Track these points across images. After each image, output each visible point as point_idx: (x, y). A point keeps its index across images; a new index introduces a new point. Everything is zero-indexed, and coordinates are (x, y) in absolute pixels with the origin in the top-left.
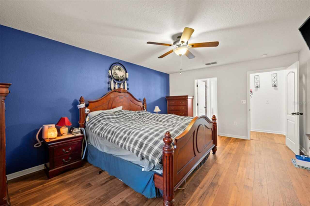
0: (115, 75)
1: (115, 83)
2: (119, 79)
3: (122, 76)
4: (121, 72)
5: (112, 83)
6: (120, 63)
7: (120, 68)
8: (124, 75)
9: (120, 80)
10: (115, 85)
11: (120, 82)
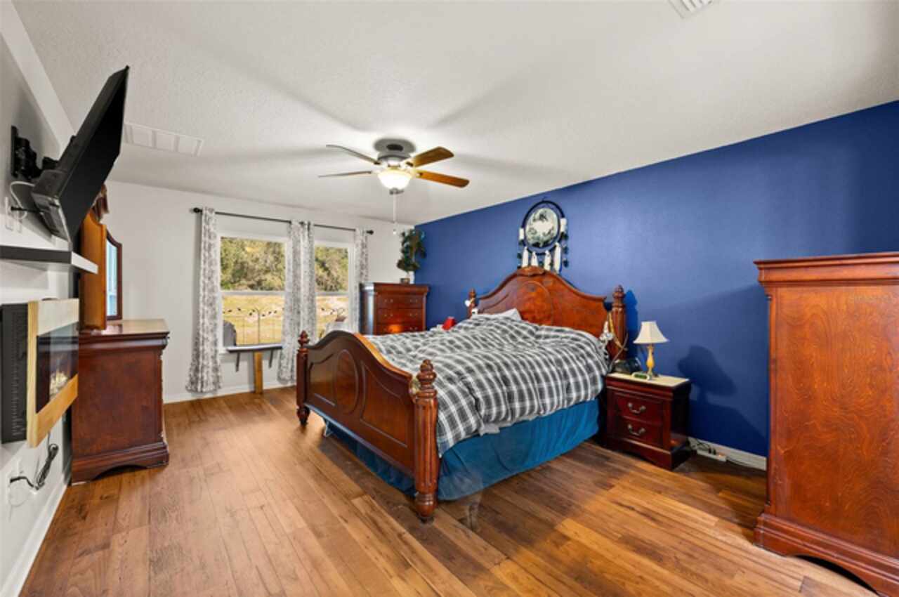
0: (532, 236)
1: (530, 252)
2: (540, 242)
3: (547, 232)
4: (545, 222)
5: (526, 254)
6: (545, 200)
7: (546, 212)
8: (553, 229)
9: (541, 245)
10: (530, 259)
11: (540, 251)
